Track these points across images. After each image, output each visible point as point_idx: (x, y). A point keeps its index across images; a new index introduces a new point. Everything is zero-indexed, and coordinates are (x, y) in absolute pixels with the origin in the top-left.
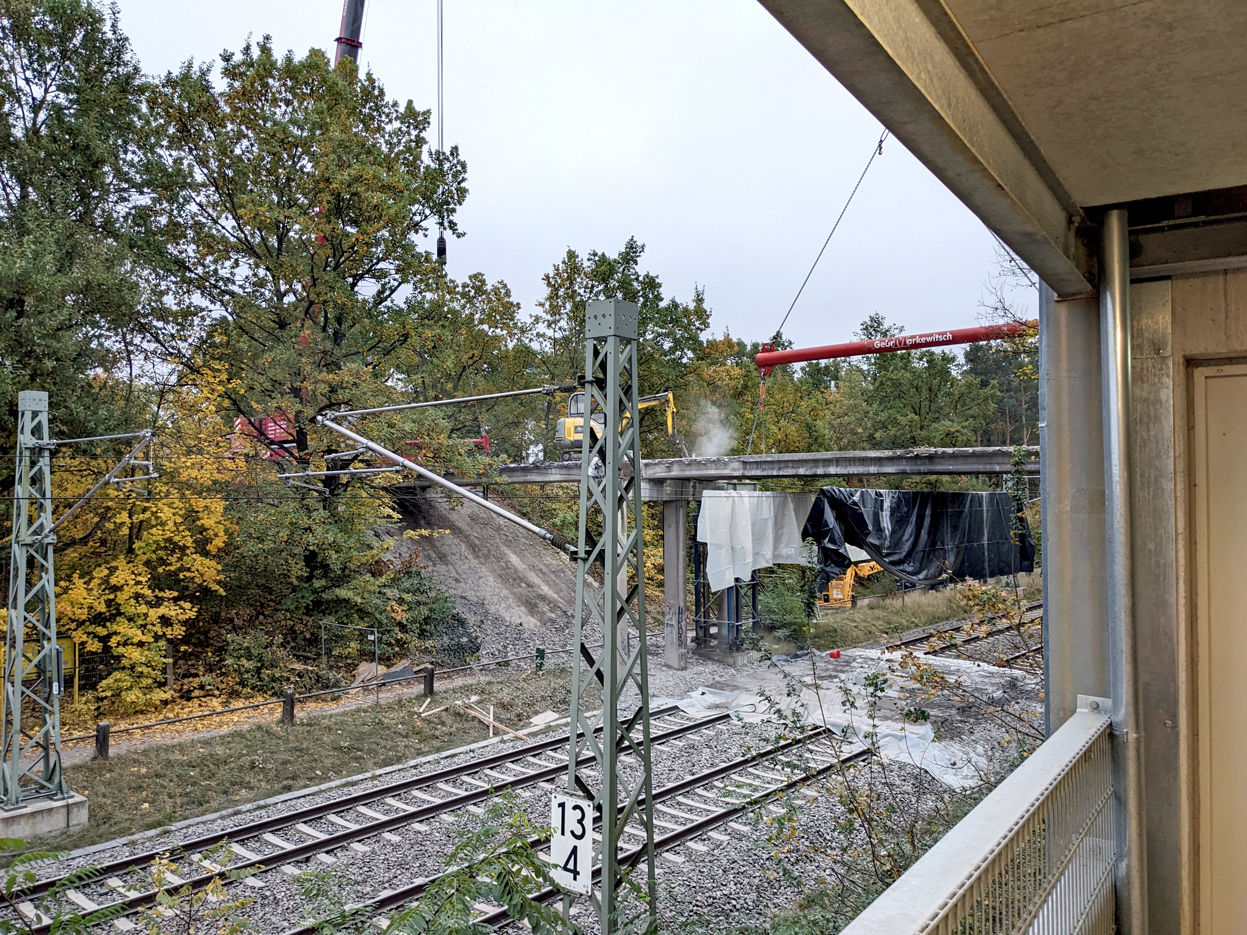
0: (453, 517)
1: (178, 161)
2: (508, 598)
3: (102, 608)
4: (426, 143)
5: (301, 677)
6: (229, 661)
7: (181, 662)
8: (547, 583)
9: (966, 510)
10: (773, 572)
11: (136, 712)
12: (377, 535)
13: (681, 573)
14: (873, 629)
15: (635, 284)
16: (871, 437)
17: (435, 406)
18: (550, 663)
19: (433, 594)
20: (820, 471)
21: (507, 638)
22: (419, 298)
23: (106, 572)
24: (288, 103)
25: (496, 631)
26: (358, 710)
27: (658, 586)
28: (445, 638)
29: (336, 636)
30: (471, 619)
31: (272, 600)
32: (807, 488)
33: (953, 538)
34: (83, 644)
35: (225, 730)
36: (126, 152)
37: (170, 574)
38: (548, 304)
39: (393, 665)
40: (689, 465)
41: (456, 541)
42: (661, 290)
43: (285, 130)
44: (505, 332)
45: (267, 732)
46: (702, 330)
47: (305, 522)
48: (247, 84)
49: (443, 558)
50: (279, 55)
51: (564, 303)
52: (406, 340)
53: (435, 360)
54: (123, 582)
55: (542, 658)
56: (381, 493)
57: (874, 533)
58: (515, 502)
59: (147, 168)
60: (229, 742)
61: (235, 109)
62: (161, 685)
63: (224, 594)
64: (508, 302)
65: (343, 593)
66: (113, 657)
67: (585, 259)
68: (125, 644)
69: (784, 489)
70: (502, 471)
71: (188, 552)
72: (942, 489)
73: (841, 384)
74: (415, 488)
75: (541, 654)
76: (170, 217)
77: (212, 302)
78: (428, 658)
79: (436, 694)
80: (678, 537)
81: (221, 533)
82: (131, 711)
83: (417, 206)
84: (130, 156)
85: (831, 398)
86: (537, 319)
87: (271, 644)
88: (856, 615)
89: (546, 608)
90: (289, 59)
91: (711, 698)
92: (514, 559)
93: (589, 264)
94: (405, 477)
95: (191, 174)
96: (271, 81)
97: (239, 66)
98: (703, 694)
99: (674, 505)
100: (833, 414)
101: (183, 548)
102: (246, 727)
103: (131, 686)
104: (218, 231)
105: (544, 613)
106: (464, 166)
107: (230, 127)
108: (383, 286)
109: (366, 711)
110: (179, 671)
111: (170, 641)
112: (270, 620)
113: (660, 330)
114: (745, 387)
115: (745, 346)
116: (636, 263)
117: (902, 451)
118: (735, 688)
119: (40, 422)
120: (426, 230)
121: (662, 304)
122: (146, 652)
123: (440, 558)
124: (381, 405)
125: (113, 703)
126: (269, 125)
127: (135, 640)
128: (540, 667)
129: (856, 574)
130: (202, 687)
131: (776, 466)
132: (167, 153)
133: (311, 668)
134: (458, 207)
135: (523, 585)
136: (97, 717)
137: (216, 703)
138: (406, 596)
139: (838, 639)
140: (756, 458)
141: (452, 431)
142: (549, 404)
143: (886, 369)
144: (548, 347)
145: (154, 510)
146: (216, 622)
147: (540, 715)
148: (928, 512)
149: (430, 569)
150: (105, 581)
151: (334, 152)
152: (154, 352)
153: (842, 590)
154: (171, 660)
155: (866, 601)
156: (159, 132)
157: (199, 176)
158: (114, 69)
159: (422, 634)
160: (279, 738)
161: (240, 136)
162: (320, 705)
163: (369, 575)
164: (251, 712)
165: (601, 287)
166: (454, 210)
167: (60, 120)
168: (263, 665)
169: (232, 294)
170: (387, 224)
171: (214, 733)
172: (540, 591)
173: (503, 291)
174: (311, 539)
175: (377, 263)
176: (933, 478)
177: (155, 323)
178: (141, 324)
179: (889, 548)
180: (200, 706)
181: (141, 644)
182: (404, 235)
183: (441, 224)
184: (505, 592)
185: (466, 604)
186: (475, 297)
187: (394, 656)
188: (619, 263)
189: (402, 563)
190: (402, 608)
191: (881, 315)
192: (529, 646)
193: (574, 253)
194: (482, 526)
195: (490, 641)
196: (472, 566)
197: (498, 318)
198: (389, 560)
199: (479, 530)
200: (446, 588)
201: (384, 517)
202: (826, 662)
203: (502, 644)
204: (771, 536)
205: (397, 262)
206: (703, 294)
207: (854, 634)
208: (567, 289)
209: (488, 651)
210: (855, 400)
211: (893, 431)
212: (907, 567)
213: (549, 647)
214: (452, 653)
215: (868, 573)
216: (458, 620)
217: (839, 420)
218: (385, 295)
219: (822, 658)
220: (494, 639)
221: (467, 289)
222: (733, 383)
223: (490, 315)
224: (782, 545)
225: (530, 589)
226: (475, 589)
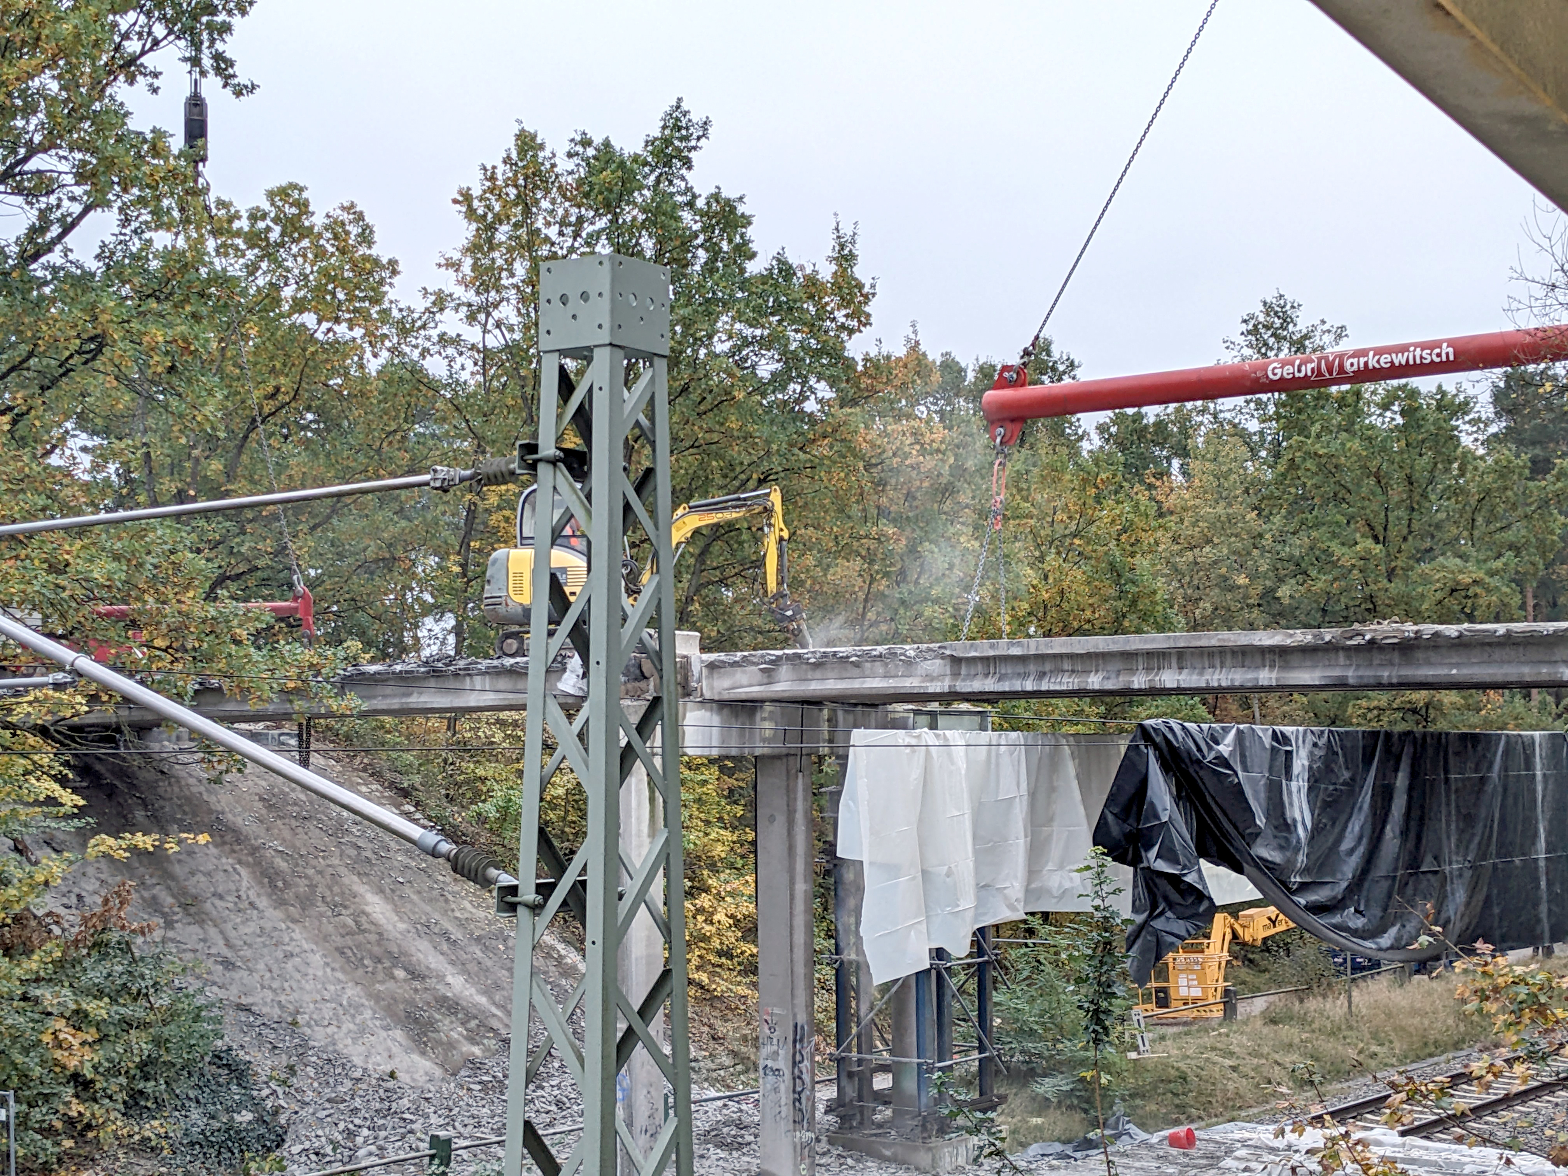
2: (358, 1008)
8: (462, 967)
9: (1495, 774)
10: (1031, 932)
12: (19, 849)
13: (800, 937)
14: (1277, 1073)
15: (686, 216)
16: (1269, 595)
17: (178, 516)
18: (464, 1172)
19: (162, 1001)
20: (1139, 681)
21: (355, 1111)
22: (135, 245)
25: (328, 1092)
27: (745, 973)
28: (195, 1114)
30: (264, 1064)
32: (1112, 724)
33: (1463, 845)
38: (468, 262)
40: (817, 665)
41: (227, 862)
42: (750, 232)
44: (358, 332)
46: (851, 332)
49: (191, 906)
51: (510, 263)
52: (99, 351)
53: (174, 402)
55: (447, 1161)
56: (31, 740)
57: (1270, 832)
58: (382, 761)
64: (366, 258)
67: (561, 154)
69: (1055, 725)
70: (346, 684)
72: (1442, 725)
73: (1195, 465)
74: (118, 729)
75: (442, 1150)
80: (791, 848)
83: (132, 16)
85: (1171, 502)
86: (441, 301)
88: (1235, 1039)
89: (457, 1033)
92: (377, 907)
93: (570, 165)
94: (93, 699)
99: (780, 767)
100: (1175, 540)
105: (451, 1045)
108: (43, 215)
113: (748, 332)
115: (961, 371)
116: (688, 163)
117: (1337, 631)
120: (156, 75)
121: (754, 268)
123: (185, 906)
124: (31, 516)
129: (1235, 936)
131: (1032, 667)
134: (237, 21)
135: (400, 973)
138: (92, 1007)
139: (1189, 1099)
140: (984, 648)
141: (221, 581)
142: (471, 512)
143: (1303, 431)
144: (467, 370)
148: (1401, 781)
149: (157, 935)
153: (1202, 981)
155: (1259, 1004)
159: (135, 1105)
165: (602, 223)
166: (226, 28)
170: (54, 60)
172: (442, 989)
173: (354, 230)
175: (25, 160)
176: (1420, 697)
179: (1306, 870)
182: (99, 88)
183: (195, 61)
184: (352, 992)
185: (251, 1025)
186: (282, 245)
187: (60, 1161)
188: (646, 163)
189: (85, 921)
190: (82, 1036)
191: (1289, 298)
192: (411, 1132)
193: (534, 137)
194: (294, 823)
195: (311, 1119)
196: (268, 926)
197: (341, 296)
198: (50, 914)
199: (287, 834)
200: (198, 984)
201: (37, 803)
202: (1159, 1157)
203: (342, 1125)
204: (1021, 841)
205: (79, 156)
206: (853, 243)
207: (1231, 1086)
208: (517, 226)
209: (307, 1145)
210: (1230, 505)
211: (1321, 583)
212: (1350, 918)
213: (465, 1132)
214: (213, 1152)
215: (1261, 934)
216: (228, 1066)
217: (1190, 554)
218: (48, 236)
219: (1151, 1147)
220: (322, 1114)
221: (261, 225)
222: (929, 463)
223: (320, 289)
224: (1050, 866)
225: (417, 984)
226: (275, 985)
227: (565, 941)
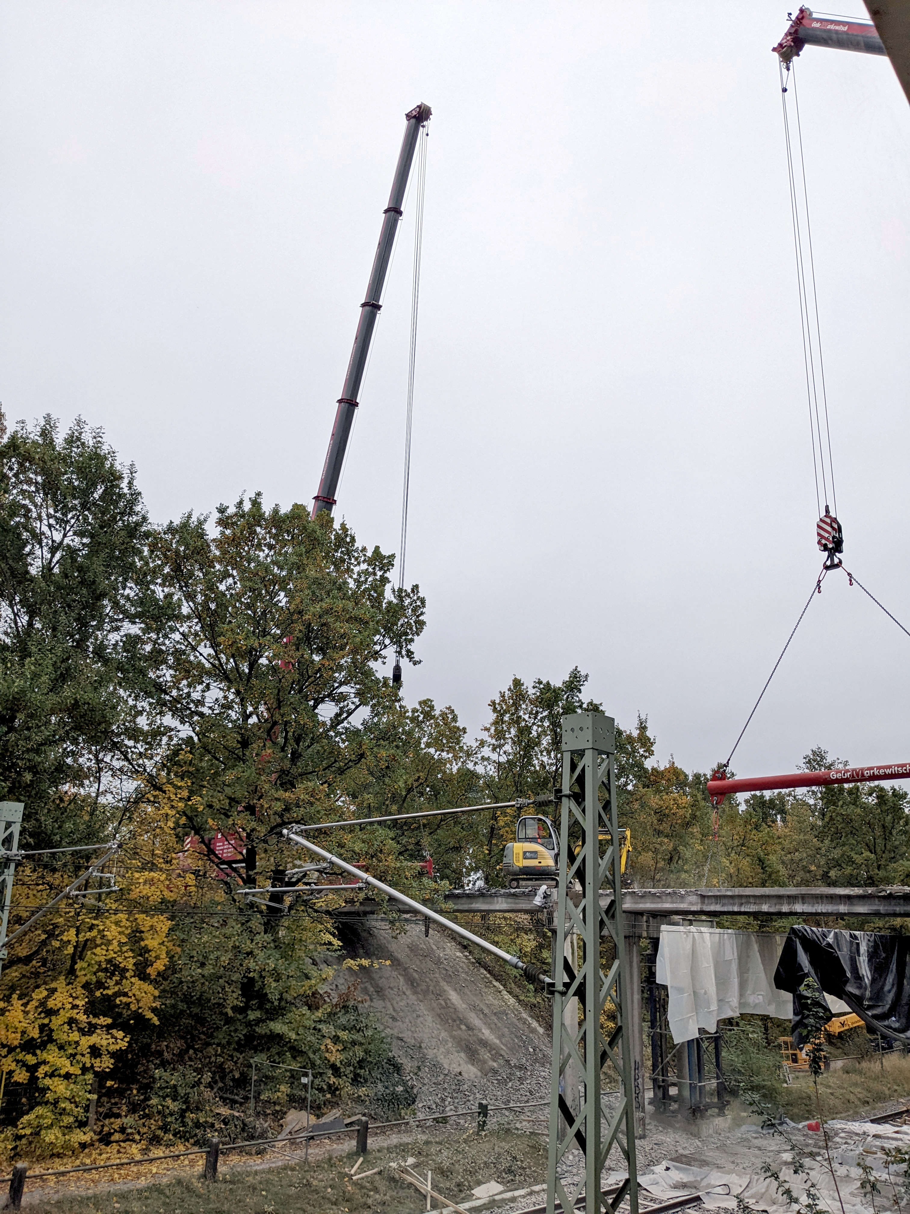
0: (393, 947)
1: (168, 596)
2: (446, 1042)
3: (35, 1033)
4: (389, 582)
5: (226, 1124)
6: (154, 1101)
7: (105, 1099)
8: (489, 1026)
10: (736, 1024)
11: (52, 1156)
12: (315, 963)
14: (852, 1097)
15: (579, 710)
16: (825, 876)
18: (492, 1122)
19: (369, 1033)
20: (785, 909)
21: (445, 1089)
22: (376, 720)
23: (45, 993)
24: (271, 547)
25: (434, 1080)
26: (285, 1168)
28: (380, 1086)
29: (267, 1077)
30: (408, 1065)
31: (203, 1033)
34: (10, 1073)
35: (143, 1183)
36: (124, 589)
37: (107, 999)
38: (493, 728)
39: (323, 1114)
40: (642, 897)
41: (395, 974)
43: (267, 569)
44: (450, 755)
45: (187, 1188)
46: (646, 757)
47: (247, 946)
48: (238, 532)
49: (380, 991)
50: (267, 509)
51: (509, 729)
52: (360, 760)
53: (386, 780)
54: (60, 1005)
55: (485, 1115)
56: (324, 917)
57: (852, 980)
59: (141, 602)
60: (147, 1198)
61: (224, 552)
62: (82, 1124)
63: (157, 1023)
64: (455, 727)
65: (277, 1027)
66: (38, 1089)
67: (530, 687)
68: (52, 1075)
71: (128, 975)
73: (788, 818)
75: (483, 1110)
76: (154, 645)
77: (181, 723)
78: (360, 1109)
79: (370, 1153)
80: (633, 978)
81: (164, 955)
82: (47, 1153)
83: (378, 636)
84: (127, 591)
85: (779, 833)
86: (482, 743)
87: (198, 1083)
88: (831, 1080)
89: (487, 1056)
90: (276, 511)
91: (676, 1176)
92: (454, 997)
93: (534, 691)
95: (180, 607)
96: (258, 529)
97: (232, 517)
98: (668, 1169)
101: (125, 970)
102: (165, 1180)
103: (52, 1125)
104: (196, 657)
105: (484, 1062)
106: (423, 601)
107: (218, 567)
108: (341, 709)
109: (293, 1169)
110: (101, 1110)
111: (96, 1074)
112: (200, 1055)
114: (694, 817)
115: (687, 776)
116: (580, 691)
117: (874, 889)
118: (704, 1163)
119: (11, 833)
120: (385, 658)
122: (72, 1086)
123: (377, 992)
125: (30, 1143)
126: (252, 565)
127: (63, 1072)
128: (482, 1126)
129: (826, 1030)
130: (123, 1130)
131: (737, 901)
132: (160, 589)
133: (237, 1114)
134: (416, 637)
135: (463, 1027)
136: (12, 1158)
137: (134, 1150)
138: (341, 1034)
139: (814, 1108)
140: (714, 891)
142: (492, 829)
143: (835, 804)
144: (492, 770)
145: (101, 928)
146: (145, 1056)
147: (483, 1186)
149: (367, 1004)
150: (43, 1003)
151: (309, 588)
152: (121, 770)
154: (95, 1097)
155: (840, 1064)
156: (154, 572)
157: (185, 610)
158: (126, 518)
159: (356, 1080)
160: (199, 1196)
161: (226, 575)
162: (243, 1159)
163: (306, 1008)
164: (171, 1163)
165: (545, 713)
166: (412, 640)
167: (74, 560)
168: (188, 1107)
169: (202, 715)
171: (130, 1186)
172: (481, 1035)
173: (450, 716)
174: (252, 965)
175: (338, 688)
177: (126, 742)
178: (114, 742)
179: (870, 999)
180: (119, 1152)
181: (67, 1076)
182: (364, 662)
183: (400, 653)
184: (444, 1034)
185: (402, 1047)
186: (423, 722)
187: (325, 1104)
188: (563, 691)
189: (340, 996)
190: (337, 1047)
191: (823, 749)
192: (469, 1101)
193: (520, 681)
194: (421, 958)
195: (427, 1092)
196: (410, 1003)
197: (445, 741)
198: (326, 992)
199: (418, 963)
200: (382, 1027)
201: (325, 944)
202: (804, 1135)
203: (439, 1096)
204: (736, 980)
205: (358, 686)
206: (646, 722)
207: (831, 1103)
208: (512, 714)
209: (425, 1103)
210: (805, 835)
211: (848, 870)
212: (893, 1021)
213: (492, 1102)
214: (386, 1104)
215: (838, 1030)
216: (393, 1065)
217: (789, 856)
218: (343, 717)
219: (799, 1130)
220: (431, 1090)
221: (416, 714)
222: (681, 812)
223: (436, 739)
224: (749, 992)
225: (470, 1032)
226: (413, 1029)
227: (531, 1016)
